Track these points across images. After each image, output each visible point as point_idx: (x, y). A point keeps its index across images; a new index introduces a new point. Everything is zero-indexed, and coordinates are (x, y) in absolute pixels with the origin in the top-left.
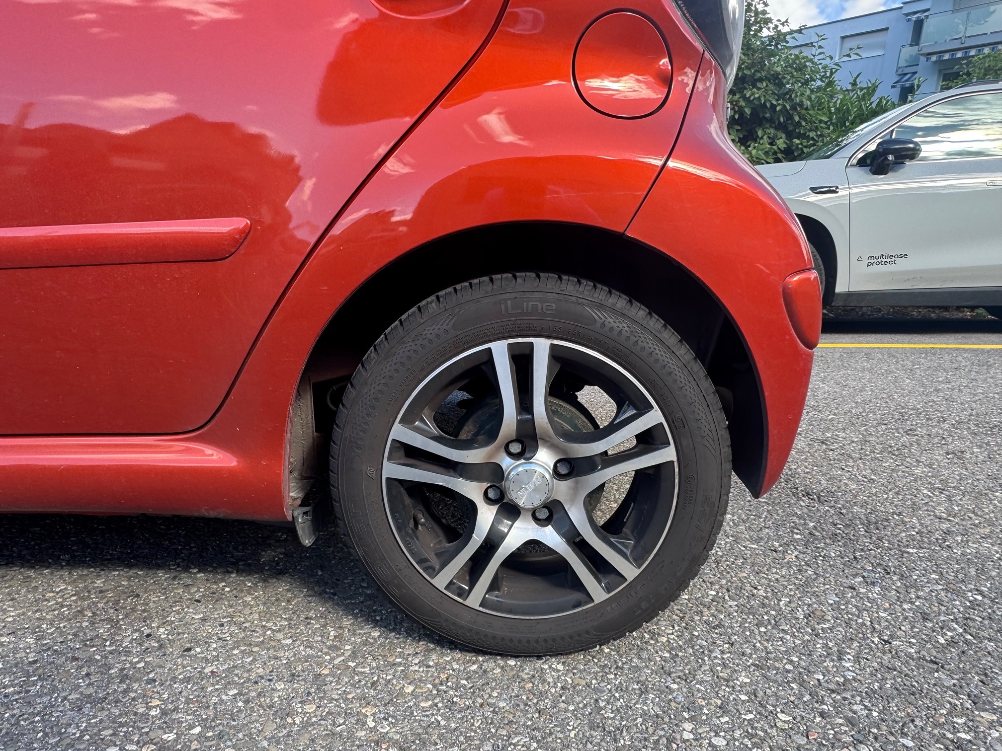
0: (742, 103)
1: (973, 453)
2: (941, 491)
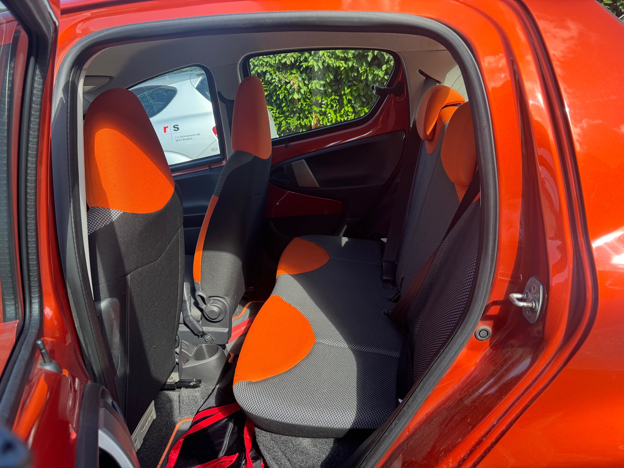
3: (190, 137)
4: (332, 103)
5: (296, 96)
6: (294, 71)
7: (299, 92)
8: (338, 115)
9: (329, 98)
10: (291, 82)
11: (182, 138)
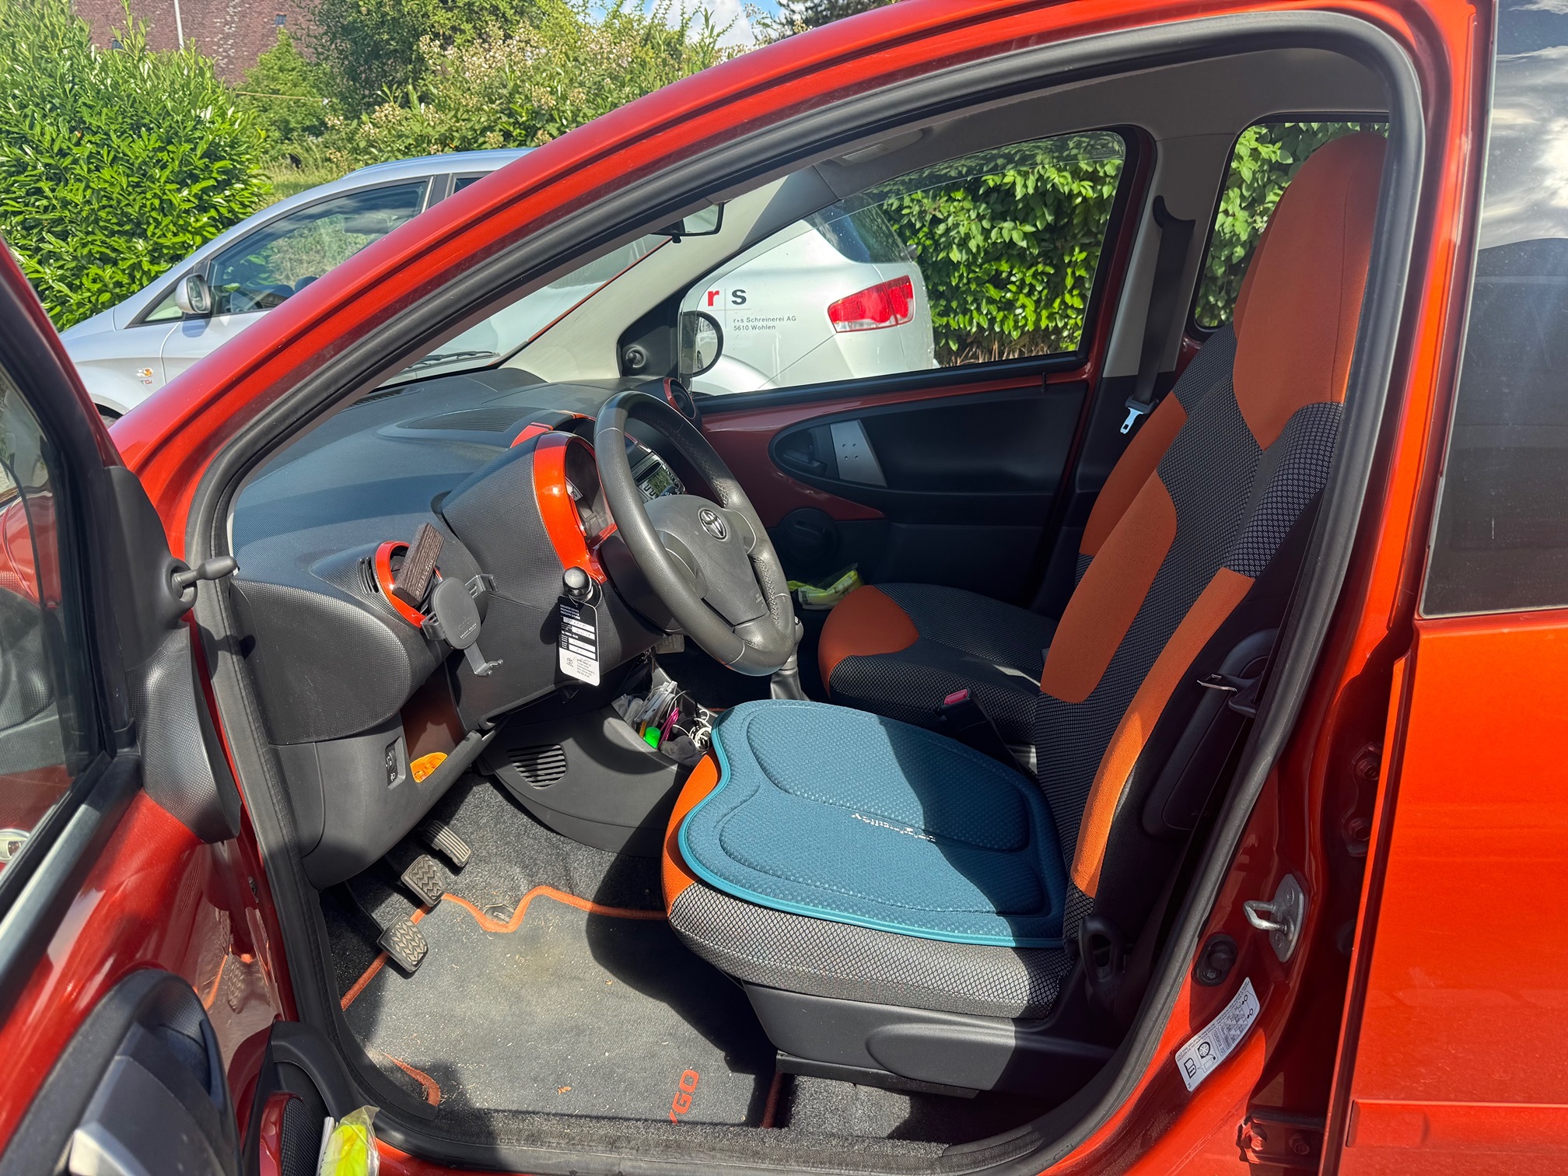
3: (770, 324)
4: (1034, 282)
5: (956, 255)
6: (959, 195)
7: (963, 243)
8: (1044, 313)
9: (1029, 268)
10: (950, 221)
11: (750, 324)
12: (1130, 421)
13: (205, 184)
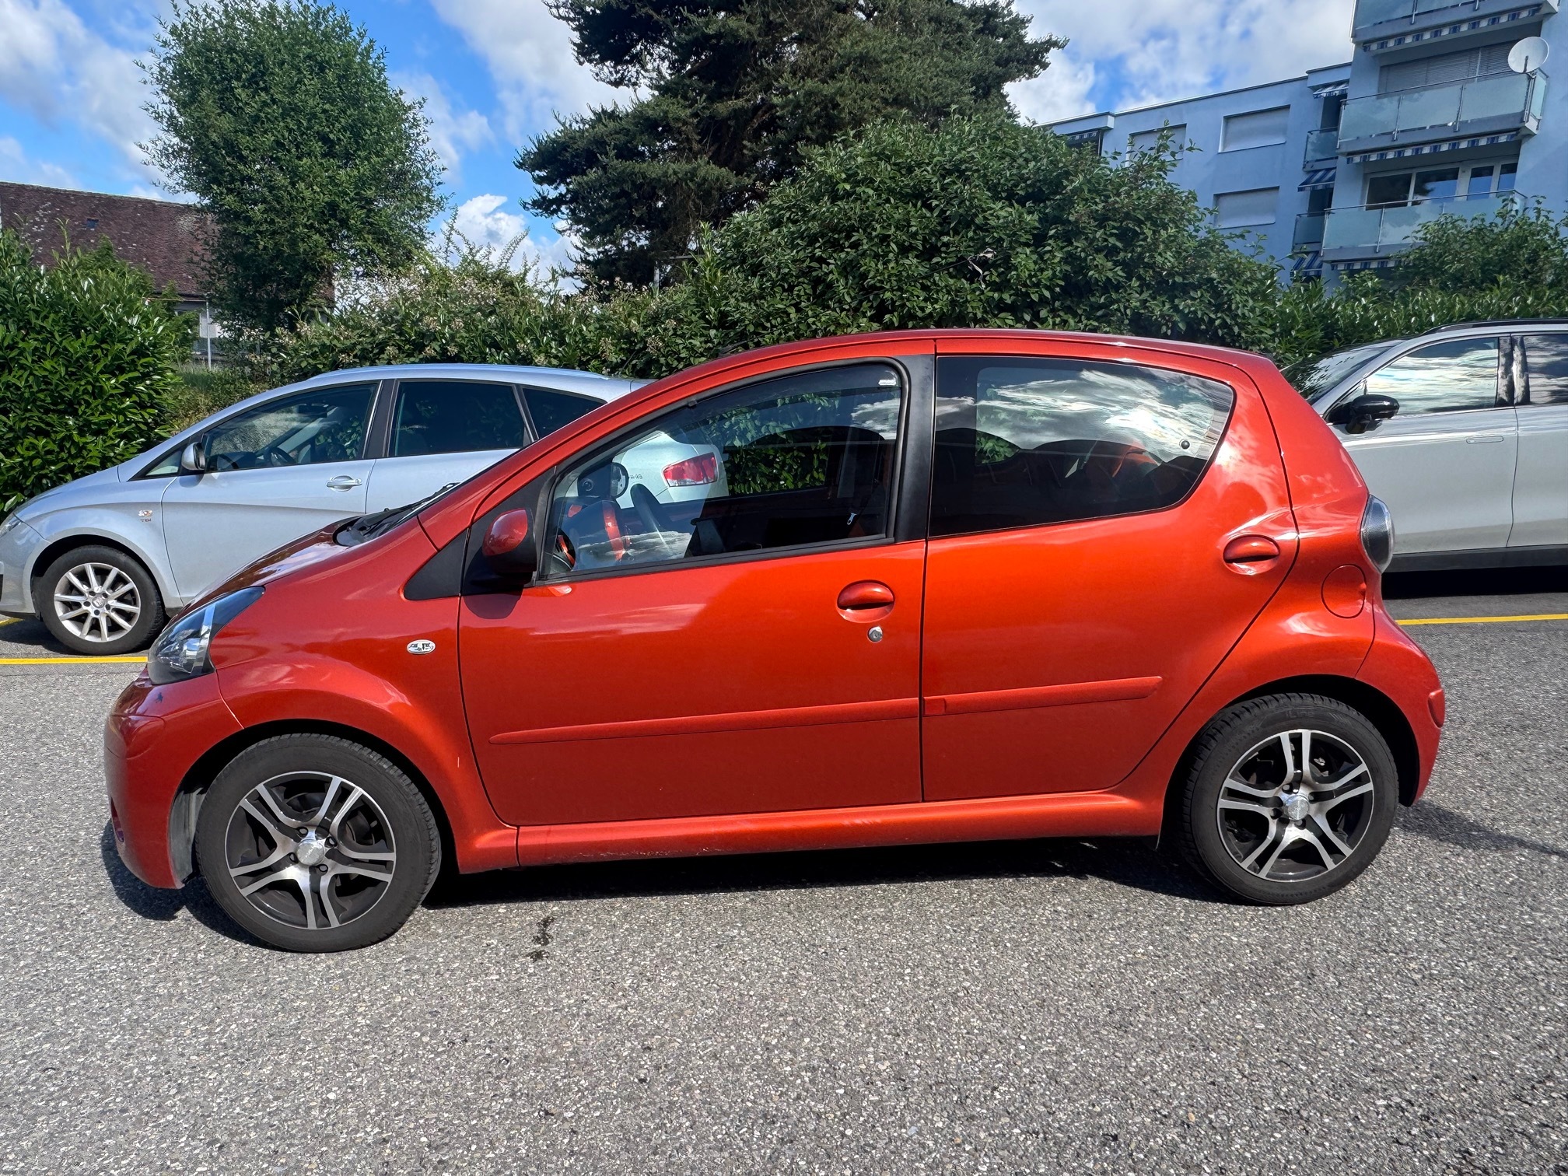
0: (1176, 318)
1: (1495, 754)
2: (1481, 788)
12: (851, 519)
13: (131, 375)
